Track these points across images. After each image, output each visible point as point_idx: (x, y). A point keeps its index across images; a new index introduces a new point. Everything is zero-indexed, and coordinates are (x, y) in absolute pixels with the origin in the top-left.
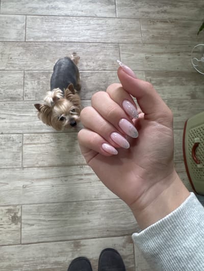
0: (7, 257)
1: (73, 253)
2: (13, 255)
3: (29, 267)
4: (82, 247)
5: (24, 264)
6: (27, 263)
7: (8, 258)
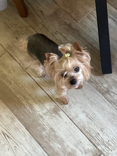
0: (10, 68)
1: (47, 112)
2: (14, 71)
3: (14, 89)
4: (57, 116)
5: (13, 84)
6: (16, 86)
7: (9, 70)
